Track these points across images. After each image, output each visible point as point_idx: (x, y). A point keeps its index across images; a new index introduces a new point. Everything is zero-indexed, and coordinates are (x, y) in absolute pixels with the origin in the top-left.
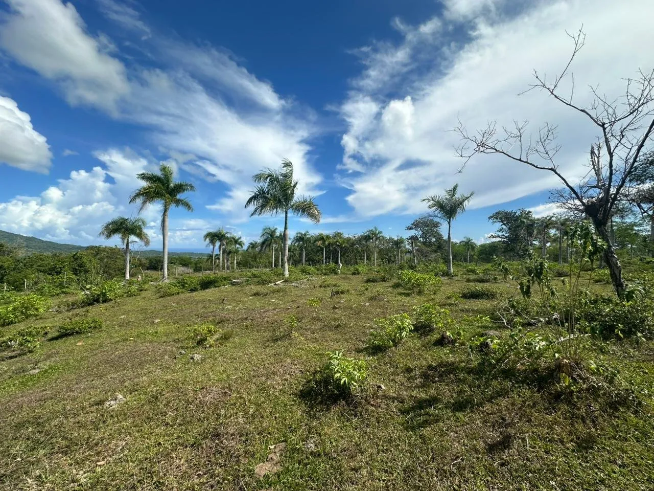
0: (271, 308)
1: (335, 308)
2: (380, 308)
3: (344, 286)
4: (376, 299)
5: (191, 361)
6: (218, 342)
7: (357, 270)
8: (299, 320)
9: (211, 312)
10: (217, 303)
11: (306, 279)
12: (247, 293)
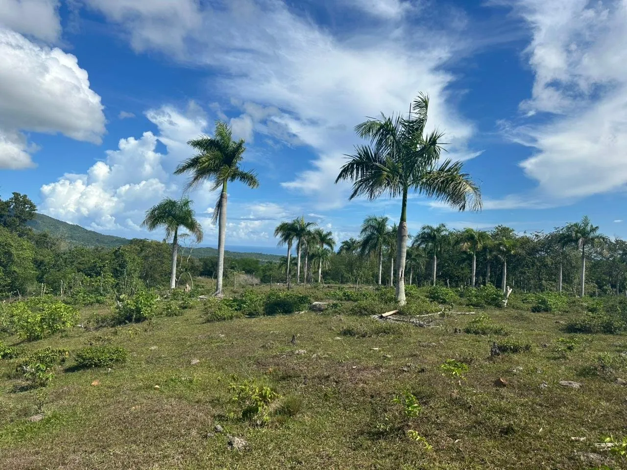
0: (372, 363)
1: (498, 384)
3: (517, 335)
5: (229, 448)
6: (275, 419)
7: (544, 302)
9: (273, 357)
10: (283, 341)
11: (439, 313)
12: (333, 328)
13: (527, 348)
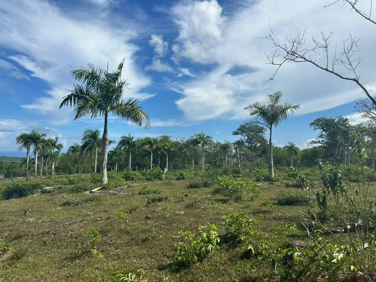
0: (79, 219)
2: (194, 217)
3: (165, 192)
4: (192, 206)
6: (6, 264)
7: (182, 175)
8: (103, 233)
9: (8, 226)
10: (17, 215)
11: (127, 186)
12: (56, 202)
13: (166, 198)
